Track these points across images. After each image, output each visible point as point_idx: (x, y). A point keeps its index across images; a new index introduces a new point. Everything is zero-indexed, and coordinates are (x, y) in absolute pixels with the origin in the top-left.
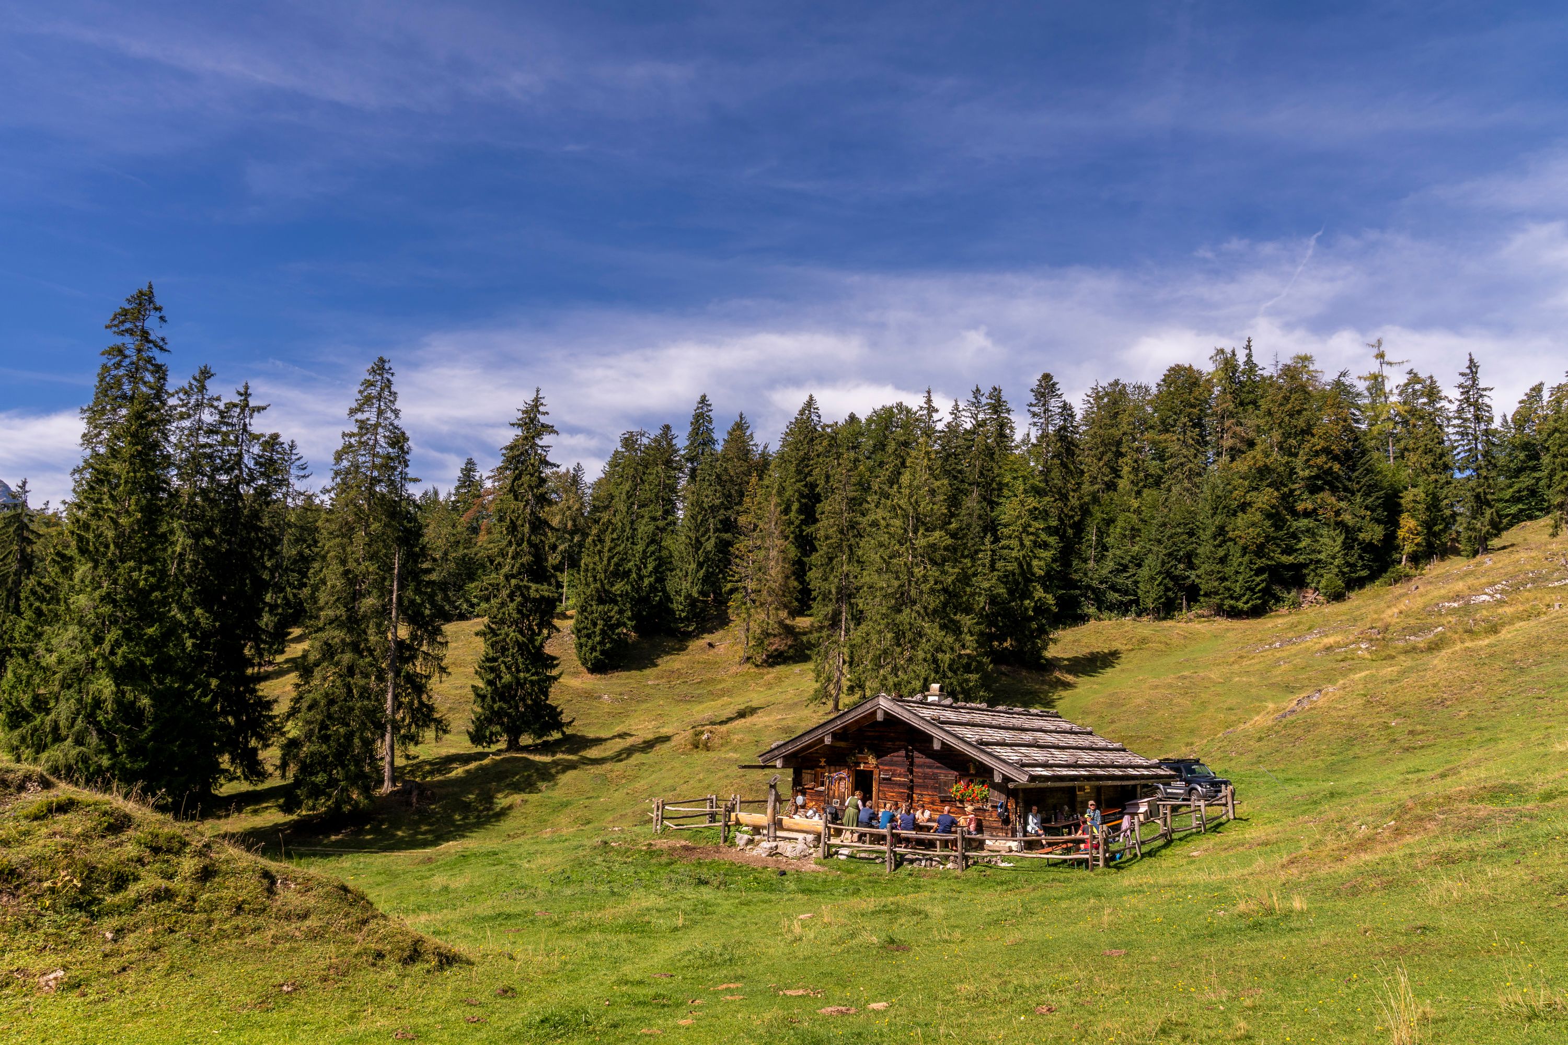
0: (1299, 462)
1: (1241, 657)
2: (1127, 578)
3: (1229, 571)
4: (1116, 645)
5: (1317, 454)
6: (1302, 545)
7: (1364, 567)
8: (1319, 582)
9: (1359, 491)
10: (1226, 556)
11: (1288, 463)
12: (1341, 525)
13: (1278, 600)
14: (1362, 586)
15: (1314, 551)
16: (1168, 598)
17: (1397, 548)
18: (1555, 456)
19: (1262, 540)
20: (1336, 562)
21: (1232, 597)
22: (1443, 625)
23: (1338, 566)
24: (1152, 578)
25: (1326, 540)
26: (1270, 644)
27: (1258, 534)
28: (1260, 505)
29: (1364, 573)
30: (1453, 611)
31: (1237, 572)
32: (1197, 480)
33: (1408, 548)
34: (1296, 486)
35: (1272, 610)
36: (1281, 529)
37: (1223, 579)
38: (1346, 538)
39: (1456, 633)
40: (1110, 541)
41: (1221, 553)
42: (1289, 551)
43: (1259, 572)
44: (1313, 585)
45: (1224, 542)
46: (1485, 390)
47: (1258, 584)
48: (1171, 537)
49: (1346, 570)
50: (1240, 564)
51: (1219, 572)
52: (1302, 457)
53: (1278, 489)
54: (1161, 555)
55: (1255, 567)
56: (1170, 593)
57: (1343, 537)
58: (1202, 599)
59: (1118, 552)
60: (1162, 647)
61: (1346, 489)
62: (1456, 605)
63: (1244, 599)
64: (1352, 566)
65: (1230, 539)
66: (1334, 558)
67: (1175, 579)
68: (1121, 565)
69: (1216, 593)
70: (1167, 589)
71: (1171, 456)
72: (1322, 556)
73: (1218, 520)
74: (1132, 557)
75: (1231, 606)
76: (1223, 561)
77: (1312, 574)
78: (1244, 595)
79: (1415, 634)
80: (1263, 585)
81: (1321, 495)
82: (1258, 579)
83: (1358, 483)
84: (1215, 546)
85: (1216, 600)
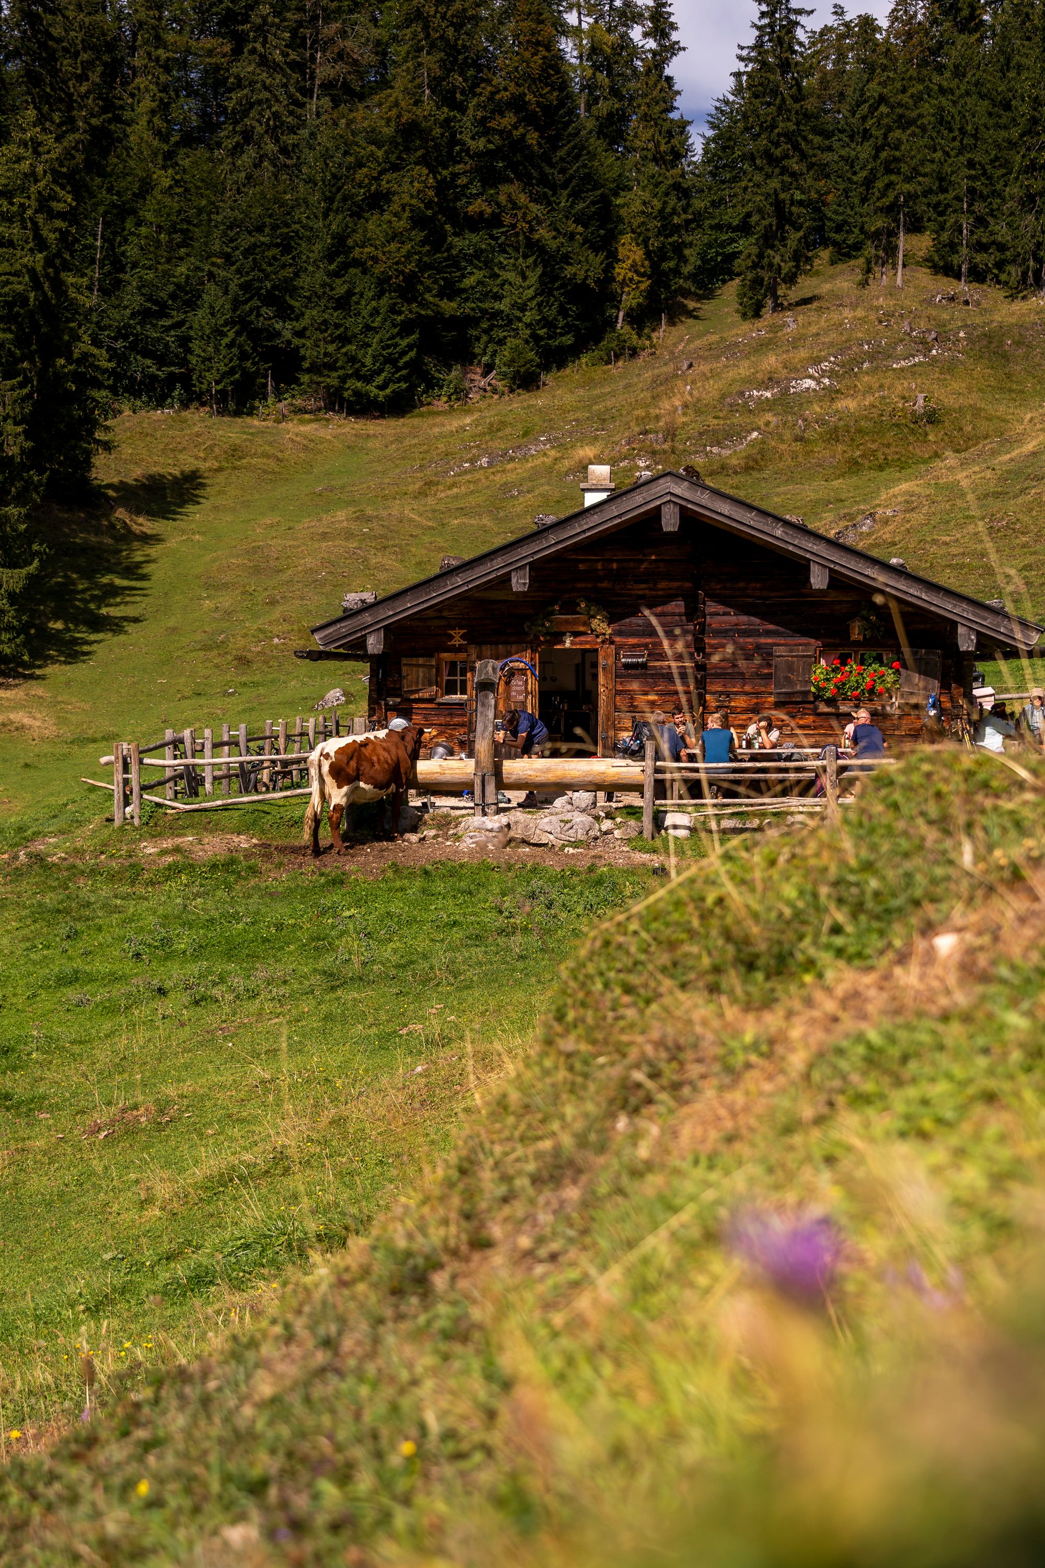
0: (466, 123)
1: (429, 484)
2: (167, 329)
3: (354, 325)
4: (188, 462)
5: (499, 110)
6: (469, 282)
7: (568, 329)
8: (494, 353)
9: (564, 186)
10: (350, 293)
11: (448, 120)
12: (534, 247)
13: (432, 384)
14: (561, 365)
15: (485, 296)
16: (245, 373)
17: (614, 300)
18: (878, 149)
19: (411, 267)
20: (528, 317)
21: (358, 376)
22: (758, 429)
23: (528, 326)
24: (218, 332)
25: (511, 276)
26: (472, 461)
27: (408, 256)
28: (406, 199)
29: (568, 340)
30: (766, 406)
31: (368, 328)
32: (290, 140)
33: (630, 299)
34: (459, 168)
35: (422, 405)
36: (436, 249)
37: (344, 339)
38: (544, 274)
39: (783, 441)
40: (131, 251)
41: (341, 289)
42: (450, 291)
43: (406, 328)
44: (485, 359)
45: (345, 266)
46: (800, 12)
47: (403, 353)
48: (248, 252)
49: (542, 332)
50: (375, 312)
51: (337, 326)
52: (473, 110)
53: (433, 171)
54: (233, 287)
55: (399, 318)
56: (248, 364)
57: (539, 270)
58: (305, 378)
59: (150, 276)
60: (272, 463)
61: (544, 181)
62: (768, 394)
63: (379, 380)
64: (549, 324)
65: (357, 263)
66: (523, 308)
67: (256, 335)
68: (156, 302)
69: (332, 367)
70: (244, 356)
71: (239, 85)
72: (503, 306)
73: (336, 222)
74: (178, 286)
75: (357, 393)
76: (343, 303)
77: (485, 338)
78: (379, 372)
79: (719, 444)
80: (412, 354)
81: (505, 188)
82: (404, 343)
83: (563, 171)
84: (329, 274)
85: (332, 380)
